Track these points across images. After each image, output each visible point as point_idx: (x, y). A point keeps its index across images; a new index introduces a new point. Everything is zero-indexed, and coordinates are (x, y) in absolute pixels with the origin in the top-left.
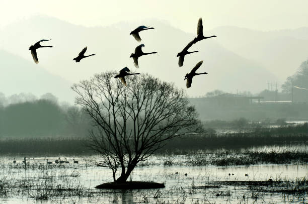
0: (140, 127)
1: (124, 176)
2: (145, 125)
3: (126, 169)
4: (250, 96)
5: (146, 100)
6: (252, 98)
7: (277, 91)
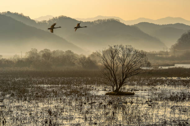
0: (125, 69)
1: (117, 89)
2: (127, 68)
3: (118, 86)
4: (156, 53)
5: (127, 58)
6: (157, 54)
7: (167, 51)
